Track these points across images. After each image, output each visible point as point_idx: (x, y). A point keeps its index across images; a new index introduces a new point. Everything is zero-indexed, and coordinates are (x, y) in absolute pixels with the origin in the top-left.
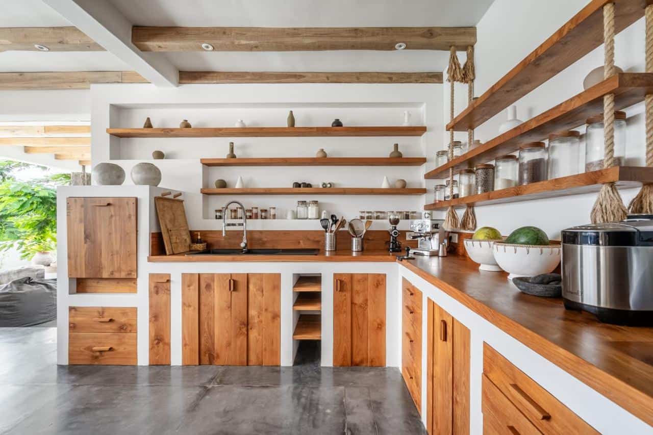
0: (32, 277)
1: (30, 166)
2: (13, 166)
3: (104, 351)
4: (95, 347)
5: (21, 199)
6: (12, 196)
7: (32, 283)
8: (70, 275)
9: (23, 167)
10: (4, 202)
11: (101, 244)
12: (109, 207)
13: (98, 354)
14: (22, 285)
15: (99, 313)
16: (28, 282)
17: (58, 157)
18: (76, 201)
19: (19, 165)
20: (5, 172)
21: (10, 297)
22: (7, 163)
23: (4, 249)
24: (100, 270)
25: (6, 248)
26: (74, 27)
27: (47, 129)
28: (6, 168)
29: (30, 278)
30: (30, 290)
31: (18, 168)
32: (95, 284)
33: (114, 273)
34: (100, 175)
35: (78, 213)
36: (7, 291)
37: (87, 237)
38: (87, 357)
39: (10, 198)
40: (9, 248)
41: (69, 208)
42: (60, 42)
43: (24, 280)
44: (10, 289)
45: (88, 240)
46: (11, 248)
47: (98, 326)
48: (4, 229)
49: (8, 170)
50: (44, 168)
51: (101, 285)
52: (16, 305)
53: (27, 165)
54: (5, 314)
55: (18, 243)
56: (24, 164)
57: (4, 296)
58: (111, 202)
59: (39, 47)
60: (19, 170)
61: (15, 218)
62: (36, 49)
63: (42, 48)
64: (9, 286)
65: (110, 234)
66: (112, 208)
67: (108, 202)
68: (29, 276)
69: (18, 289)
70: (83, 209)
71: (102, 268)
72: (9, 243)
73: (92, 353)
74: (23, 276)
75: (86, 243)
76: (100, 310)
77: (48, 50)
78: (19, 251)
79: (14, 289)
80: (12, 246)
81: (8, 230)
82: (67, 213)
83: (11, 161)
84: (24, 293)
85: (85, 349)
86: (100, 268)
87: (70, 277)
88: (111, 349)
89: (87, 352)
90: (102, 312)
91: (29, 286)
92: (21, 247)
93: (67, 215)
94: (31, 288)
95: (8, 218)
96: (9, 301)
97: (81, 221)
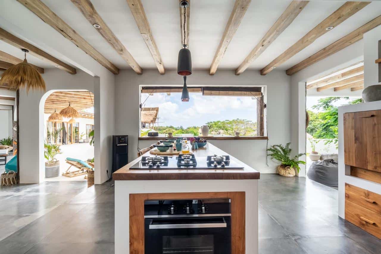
0: (334, 160)
1: (340, 98)
2: (332, 100)
3: (369, 223)
4: (362, 216)
5: (335, 116)
6: (331, 115)
7: (334, 163)
8: (346, 163)
9: (337, 99)
10: (327, 118)
11: (366, 145)
12: (372, 118)
13: (364, 223)
14: (328, 163)
15: (365, 194)
16: (332, 162)
17: (353, 90)
18: (349, 115)
19: (335, 99)
20: (328, 104)
21: (322, 168)
22: (329, 99)
23: (329, 143)
24: (366, 164)
25: (329, 142)
26: (348, 2)
27: (343, 75)
28: (329, 101)
29: (332, 160)
30: (332, 166)
31: (335, 100)
32: (363, 172)
33: (377, 168)
34: (368, 95)
35: (350, 123)
36: (321, 164)
37: (356, 139)
38: (356, 221)
39: (330, 116)
40: (330, 142)
41: (345, 120)
42: (338, 18)
43: (330, 160)
44: (323, 164)
45: (357, 141)
46: (331, 143)
47: (365, 203)
48: (328, 133)
49: (329, 102)
50: (348, 98)
51: (368, 175)
52: (325, 173)
53: (339, 98)
54: (320, 176)
55: (335, 140)
56: (337, 97)
57: (320, 167)
58: (374, 114)
59: (328, 29)
60: (335, 101)
61: (333, 127)
62: (328, 31)
63: (330, 28)
64: (322, 162)
65: (374, 138)
66: (375, 118)
67: (372, 114)
68: (333, 159)
69: (327, 165)
70: (353, 120)
71: (367, 162)
72: (331, 140)
73: (360, 220)
74: (330, 158)
75: (355, 143)
76: (366, 192)
77: (333, 27)
78: (336, 144)
79: (325, 164)
80: (332, 141)
81: (330, 133)
82: (344, 123)
83: (331, 97)
84: (328, 167)
85: (355, 214)
86: (366, 162)
87: (346, 164)
88: (374, 224)
89: (356, 217)
90: (368, 194)
91: (332, 164)
92: (336, 142)
93: (344, 125)
94: (332, 165)
95: (330, 127)
96: (322, 170)
97: (352, 129)
